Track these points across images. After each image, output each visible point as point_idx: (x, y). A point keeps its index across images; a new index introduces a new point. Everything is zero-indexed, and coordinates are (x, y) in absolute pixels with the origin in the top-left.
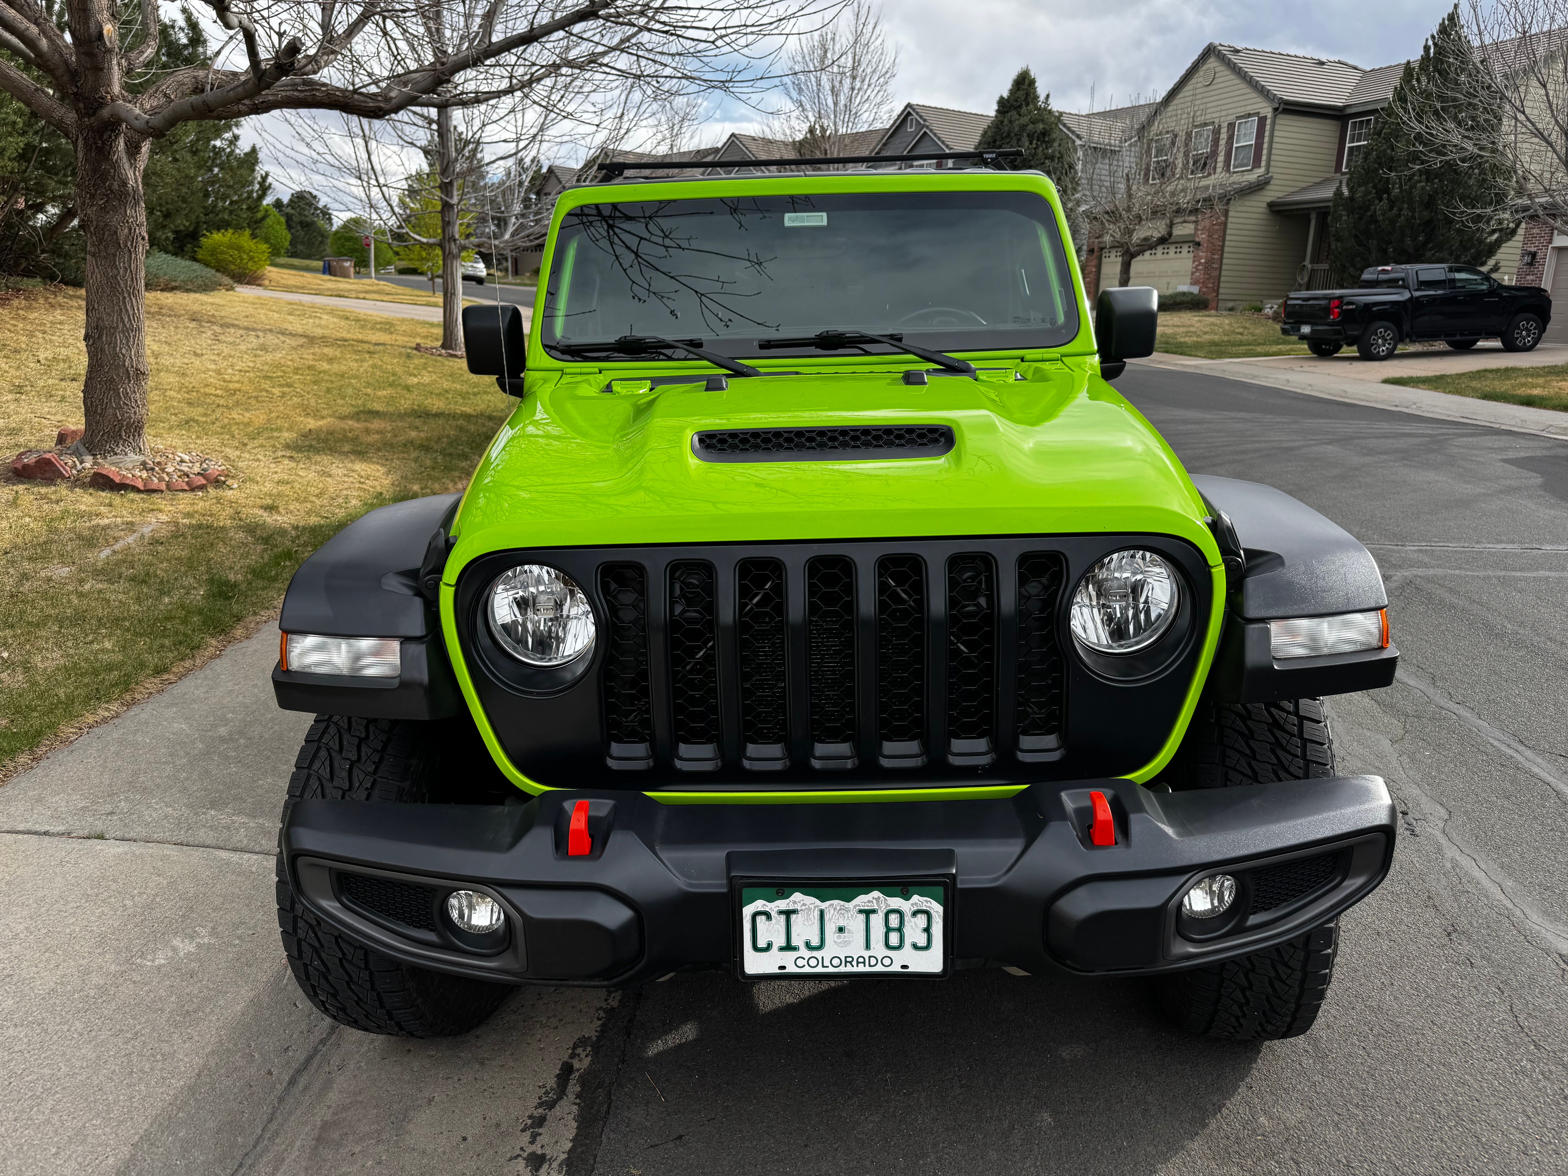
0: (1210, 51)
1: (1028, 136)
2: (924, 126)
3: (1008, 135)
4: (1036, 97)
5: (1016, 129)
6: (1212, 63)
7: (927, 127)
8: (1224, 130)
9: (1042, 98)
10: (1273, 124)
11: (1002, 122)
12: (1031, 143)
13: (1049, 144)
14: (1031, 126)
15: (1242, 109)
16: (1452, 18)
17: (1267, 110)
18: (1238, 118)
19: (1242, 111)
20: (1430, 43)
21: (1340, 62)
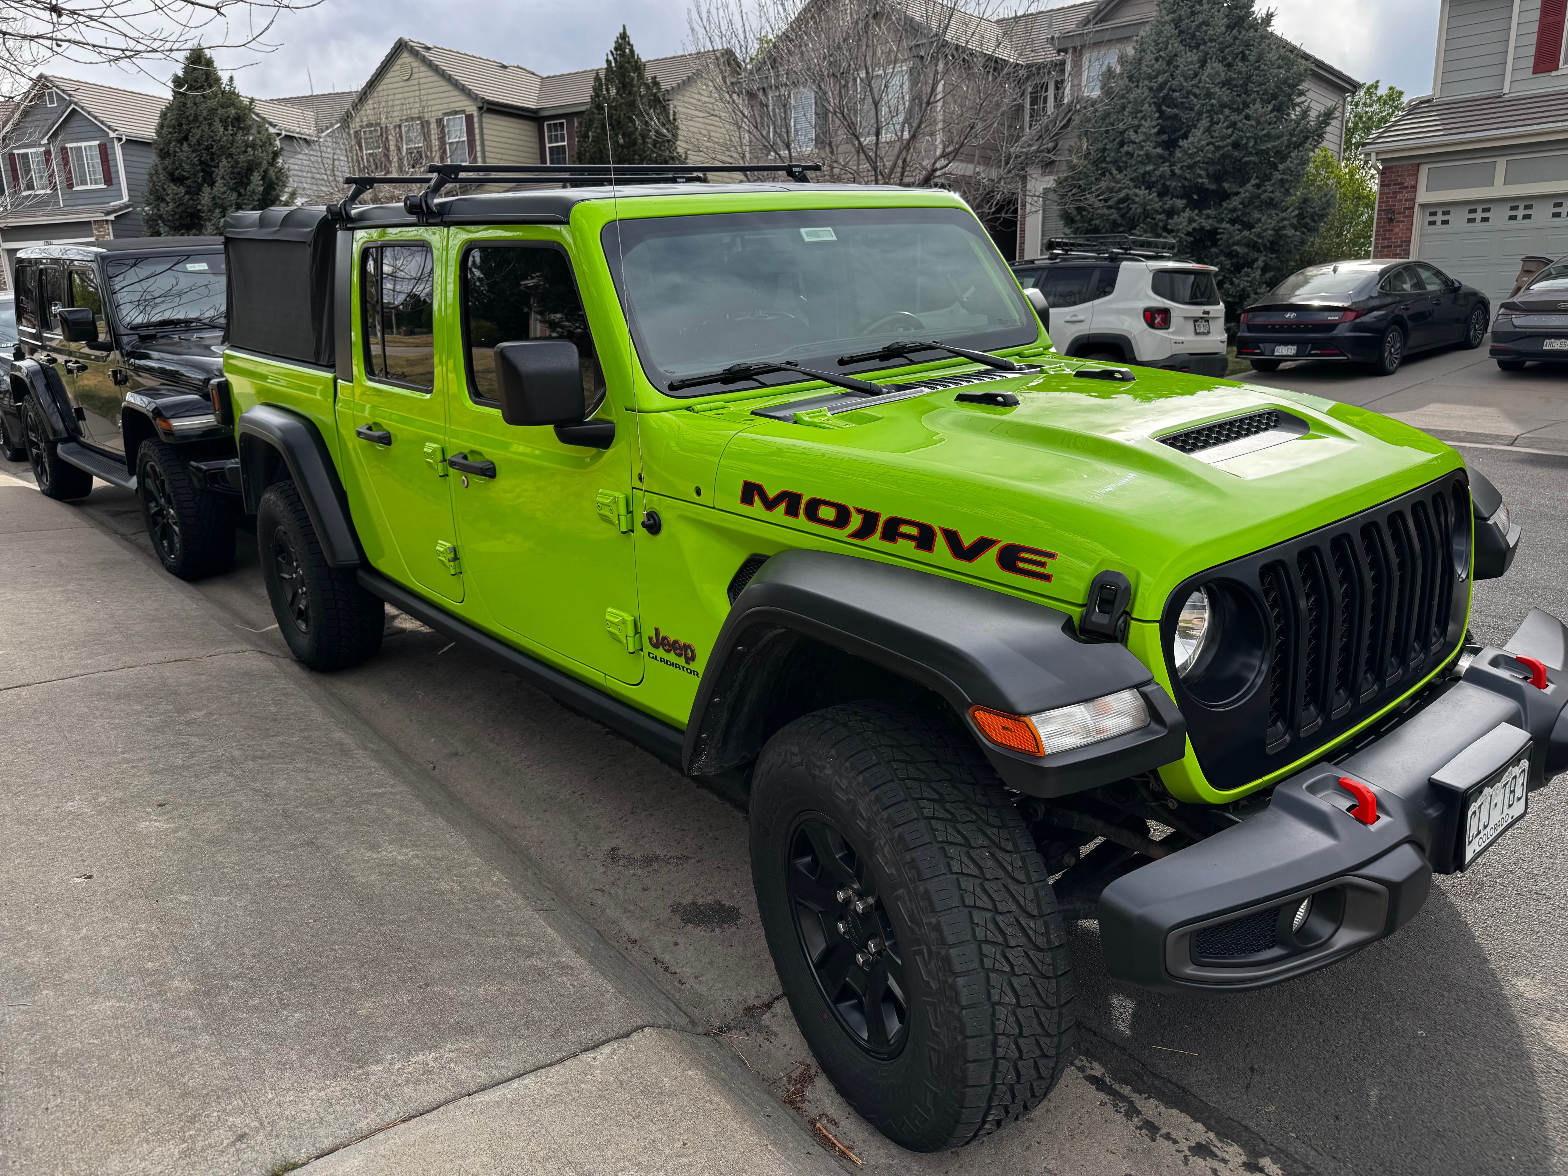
0: (401, 47)
1: (221, 121)
2: (71, 103)
3: (196, 118)
4: (218, 80)
5: (205, 113)
6: (405, 58)
7: (76, 104)
8: (433, 126)
9: (225, 80)
10: (481, 122)
11: (185, 104)
12: (226, 129)
13: (247, 130)
14: (220, 111)
15: (445, 106)
16: (624, 36)
17: (472, 109)
18: (446, 114)
19: (446, 108)
20: (611, 58)
21: (518, 67)
